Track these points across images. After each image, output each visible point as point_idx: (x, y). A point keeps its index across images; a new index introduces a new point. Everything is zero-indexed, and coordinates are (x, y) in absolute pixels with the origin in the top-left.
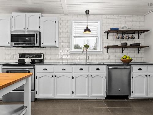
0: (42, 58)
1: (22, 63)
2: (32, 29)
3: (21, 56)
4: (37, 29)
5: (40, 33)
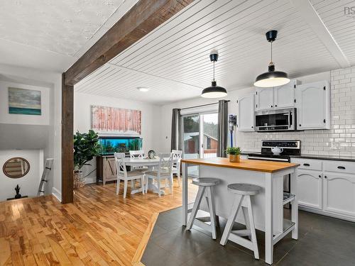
0: (298, 148)
1: (266, 154)
2: (284, 105)
3: (265, 143)
4: (291, 105)
5: (295, 109)
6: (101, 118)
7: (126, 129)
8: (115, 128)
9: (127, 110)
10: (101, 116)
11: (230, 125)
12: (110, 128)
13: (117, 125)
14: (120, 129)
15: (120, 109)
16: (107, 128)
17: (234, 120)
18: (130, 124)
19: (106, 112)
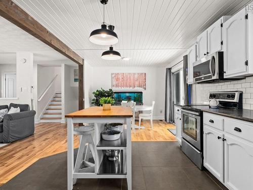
0: (235, 100)
2: (214, 50)
4: (218, 48)
6: (117, 81)
7: (134, 87)
8: (126, 86)
9: (134, 74)
10: (117, 79)
12: (123, 87)
13: (128, 84)
14: (130, 86)
15: (129, 74)
16: (121, 86)
18: (137, 83)
19: (120, 77)
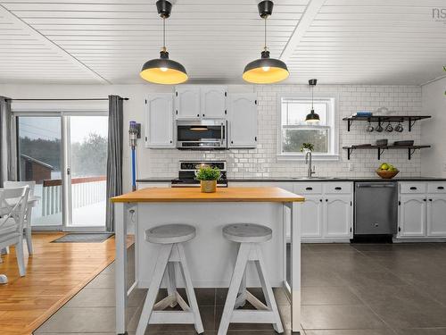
0: (225, 169)
3: (184, 165)
4: (222, 115)
11: (128, 137)
17: (137, 129)
